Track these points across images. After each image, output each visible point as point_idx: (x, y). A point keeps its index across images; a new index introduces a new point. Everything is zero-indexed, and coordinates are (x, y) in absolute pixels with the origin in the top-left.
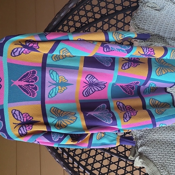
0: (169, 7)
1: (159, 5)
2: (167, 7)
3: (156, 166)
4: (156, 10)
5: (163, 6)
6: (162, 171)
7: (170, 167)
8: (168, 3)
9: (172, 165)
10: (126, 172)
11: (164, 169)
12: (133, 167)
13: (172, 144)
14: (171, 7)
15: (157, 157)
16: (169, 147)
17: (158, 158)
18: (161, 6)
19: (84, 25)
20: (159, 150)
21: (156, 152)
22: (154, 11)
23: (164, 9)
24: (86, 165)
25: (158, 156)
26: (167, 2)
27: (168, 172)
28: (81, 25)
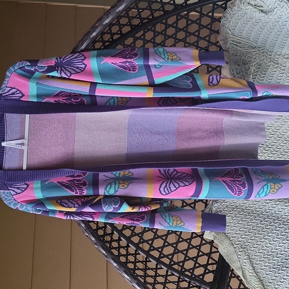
0: (282, 10)
1: (267, 5)
2: (279, 10)
3: (233, 245)
4: (262, 11)
5: (273, 7)
6: (240, 253)
7: (253, 249)
8: (282, 4)
9: (255, 246)
10: (191, 246)
11: (243, 252)
12: (202, 239)
13: (261, 216)
14: (285, 10)
15: (237, 232)
16: (256, 220)
17: (238, 234)
18: (270, 7)
19: (146, 21)
20: (241, 222)
21: (236, 225)
22: (258, 12)
23: (274, 12)
24: (132, 236)
25: (239, 232)
26: (280, 3)
27: (248, 255)
28: (141, 22)
